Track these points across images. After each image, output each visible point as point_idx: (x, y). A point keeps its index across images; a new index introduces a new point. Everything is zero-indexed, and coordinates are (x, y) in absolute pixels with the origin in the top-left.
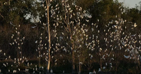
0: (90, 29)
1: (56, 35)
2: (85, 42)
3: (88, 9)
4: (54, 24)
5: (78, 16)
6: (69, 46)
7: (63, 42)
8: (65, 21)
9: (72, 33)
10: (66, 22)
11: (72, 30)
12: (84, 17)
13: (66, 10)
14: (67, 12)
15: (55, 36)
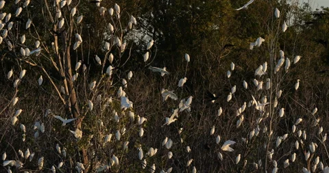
0: (156, 92)
1: (19, 118)
2: (134, 143)
3: (145, 10)
4: (11, 73)
5: (106, 40)
6: (72, 162)
7: (48, 145)
8: (56, 59)
9: (81, 110)
10: (58, 65)
11: (81, 97)
12: (131, 43)
13: (60, 15)
14: (63, 22)
15: (16, 119)
